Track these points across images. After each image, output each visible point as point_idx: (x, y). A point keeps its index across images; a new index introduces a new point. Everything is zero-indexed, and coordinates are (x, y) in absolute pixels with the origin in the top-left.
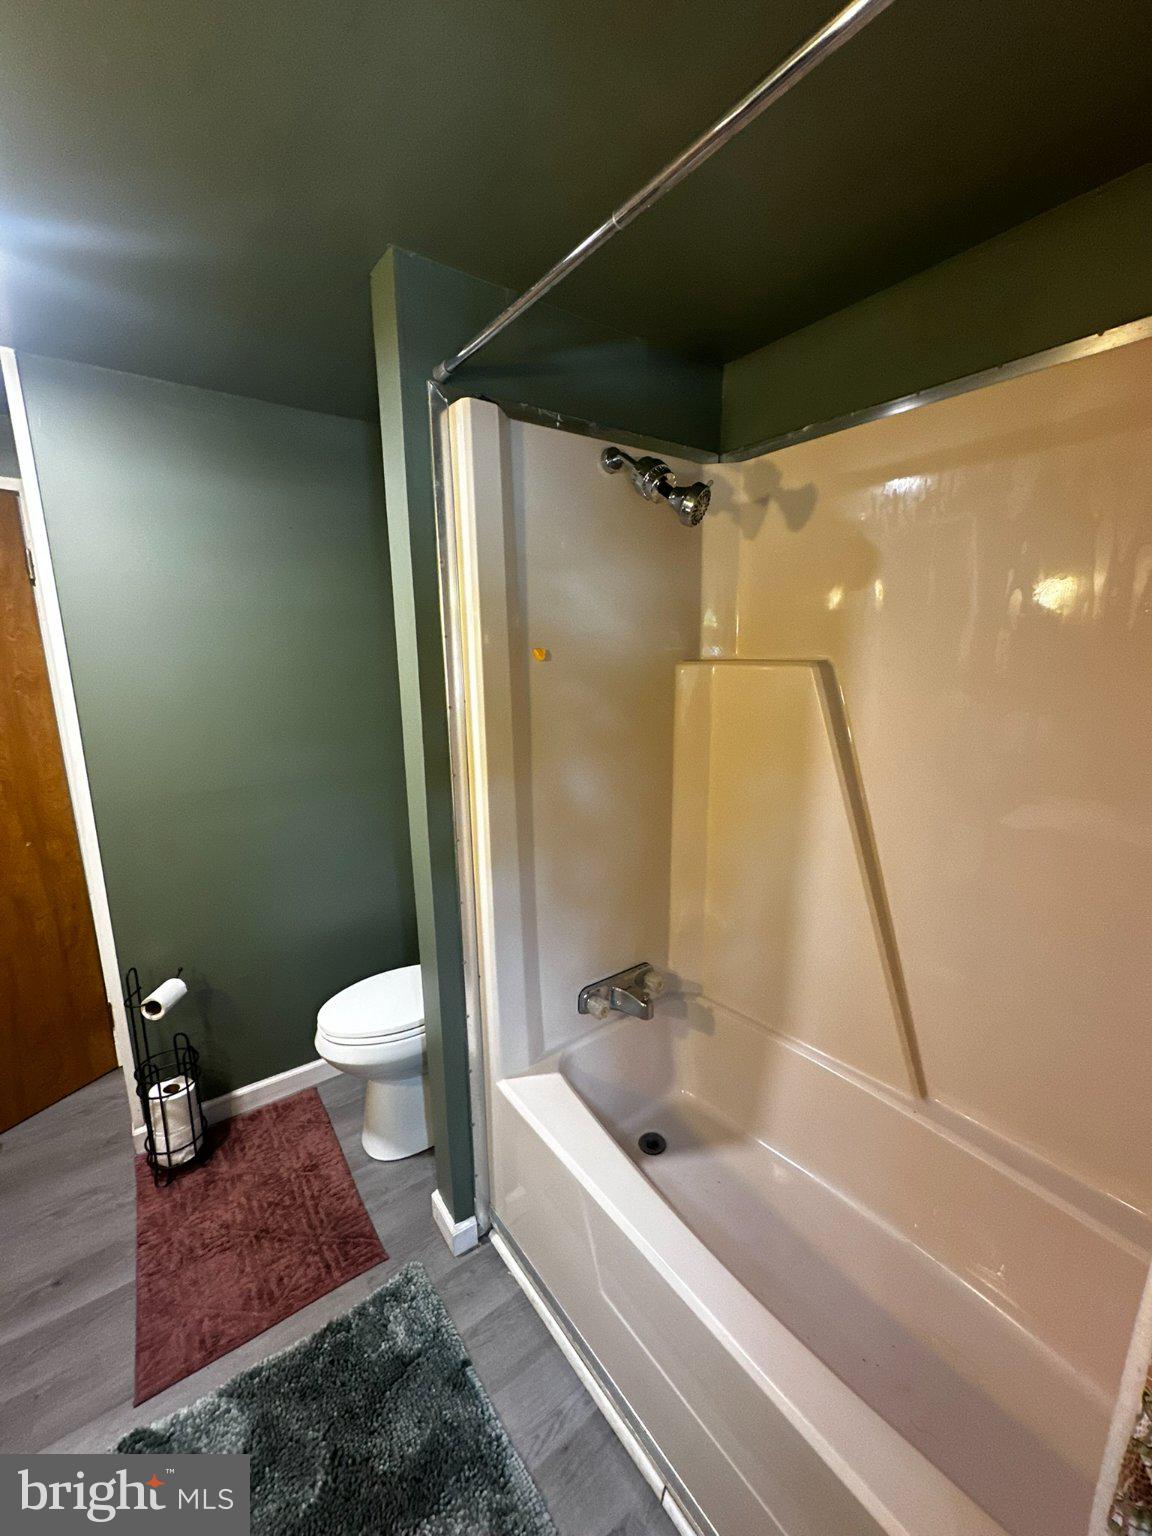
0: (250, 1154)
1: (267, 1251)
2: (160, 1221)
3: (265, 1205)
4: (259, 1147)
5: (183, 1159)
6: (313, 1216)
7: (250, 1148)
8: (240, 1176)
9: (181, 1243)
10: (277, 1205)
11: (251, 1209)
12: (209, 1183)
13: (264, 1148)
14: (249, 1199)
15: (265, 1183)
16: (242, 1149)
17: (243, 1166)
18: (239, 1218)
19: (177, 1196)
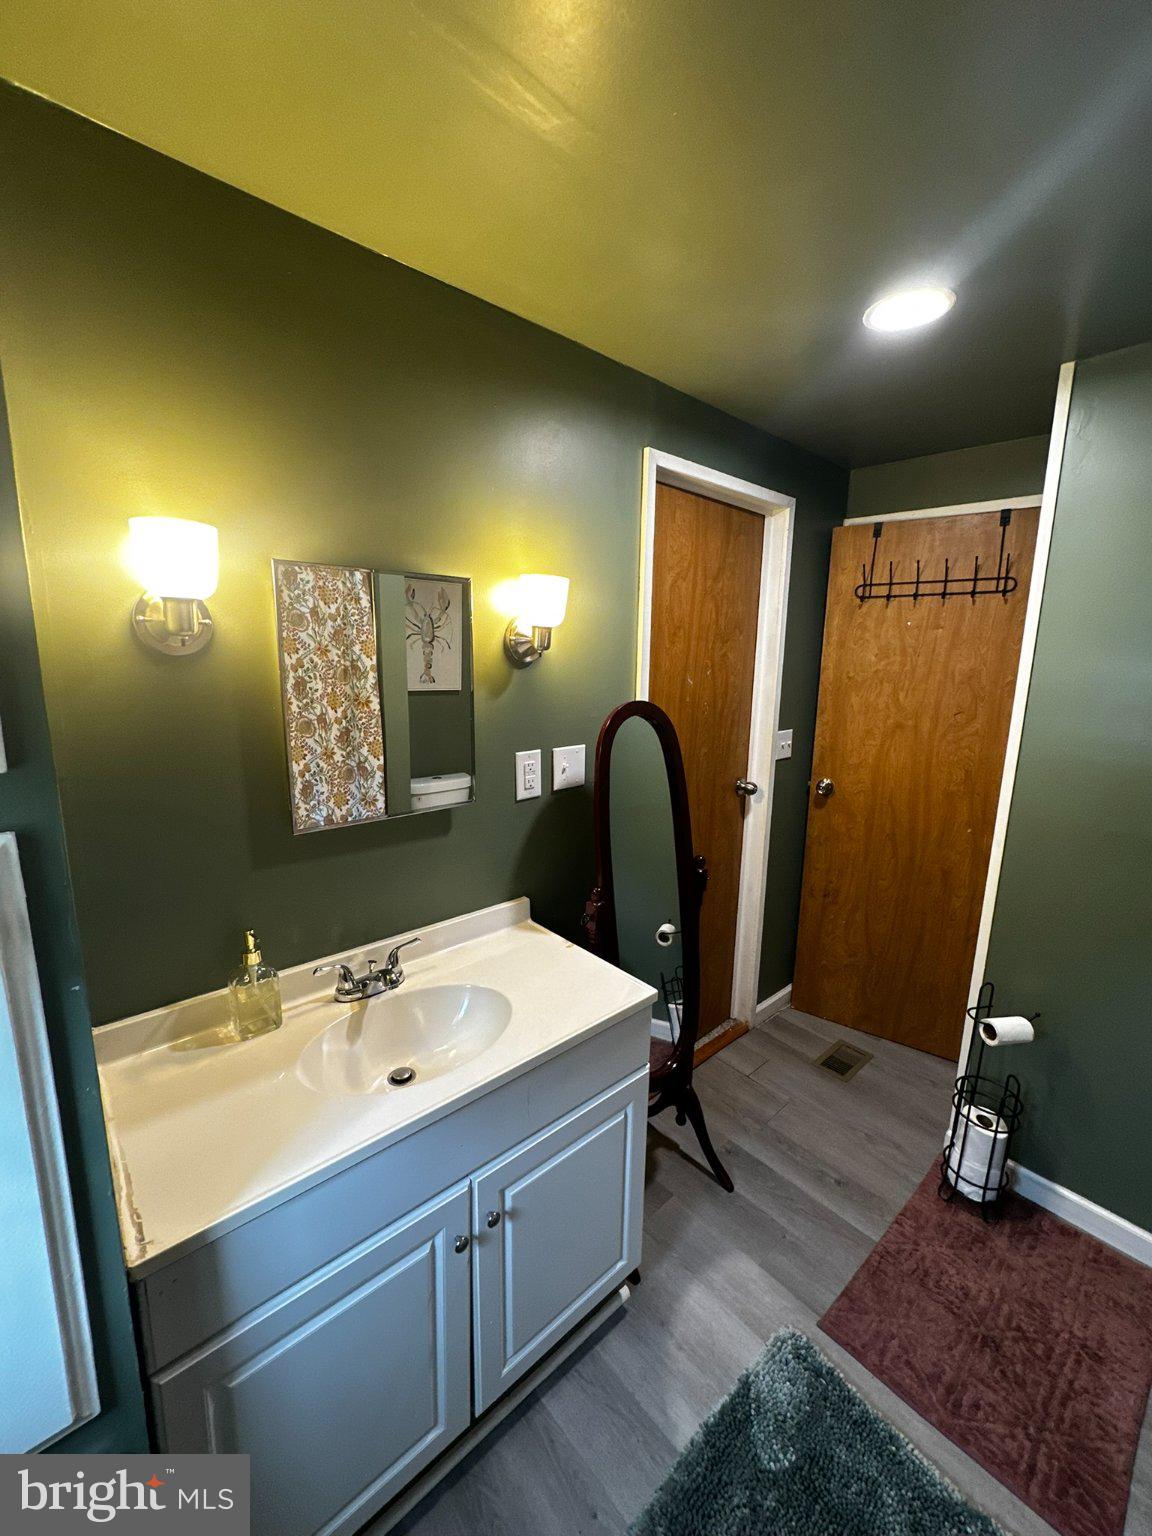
0: (1035, 1261)
1: (984, 1364)
2: (922, 1222)
3: (1014, 1325)
4: (1049, 1264)
5: (970, 1193)
6: (1055, 1403)
7: (1041, 1255)
8: (1010, 1269)
9: (923, 1258)
10: (1027, 1339)
11: (998, 1308)
12: (980, 1240)
13: (1054, 1271)
14: (1002, 1299)
15: (1030, 1305)
16: (1032, 1248)
17: (1018, 1261)
18: (982, 1302)
19: (948, 1217)
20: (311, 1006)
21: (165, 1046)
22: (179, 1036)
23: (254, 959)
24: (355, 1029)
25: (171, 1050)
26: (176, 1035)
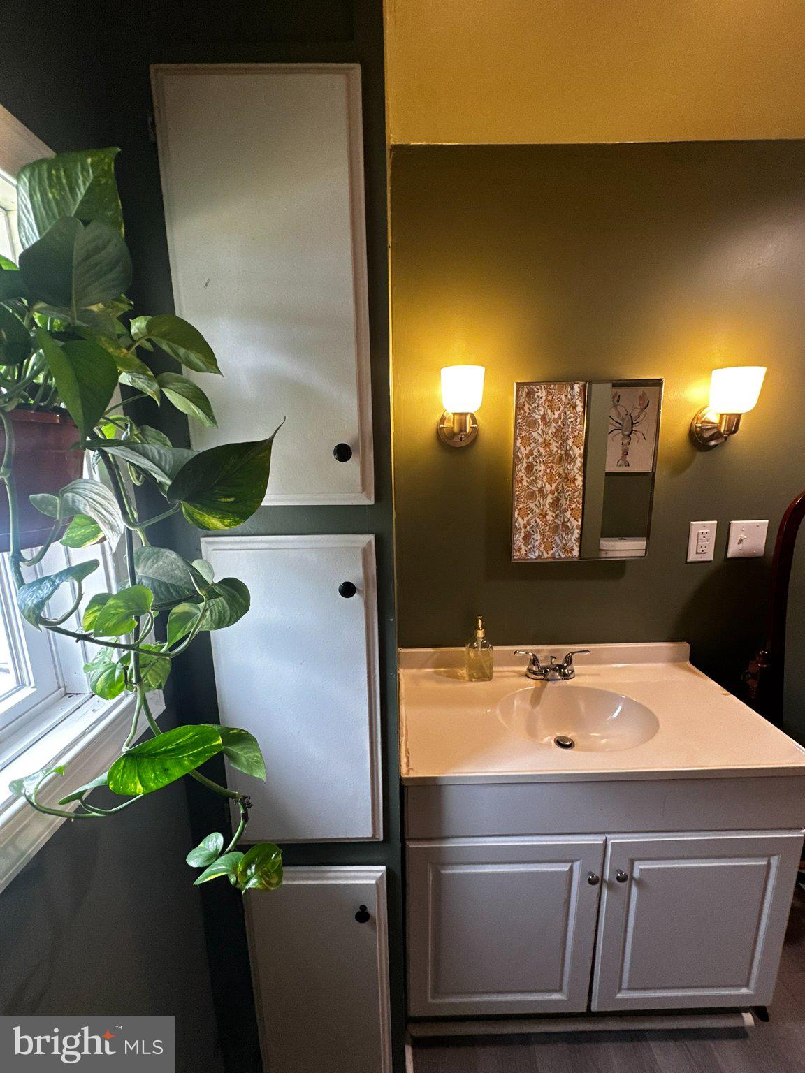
20: (510, 674)
22: (440, 667)
23: (481, 634)
24: (536, 698)
25: (435, 672)
26: (437, 665)
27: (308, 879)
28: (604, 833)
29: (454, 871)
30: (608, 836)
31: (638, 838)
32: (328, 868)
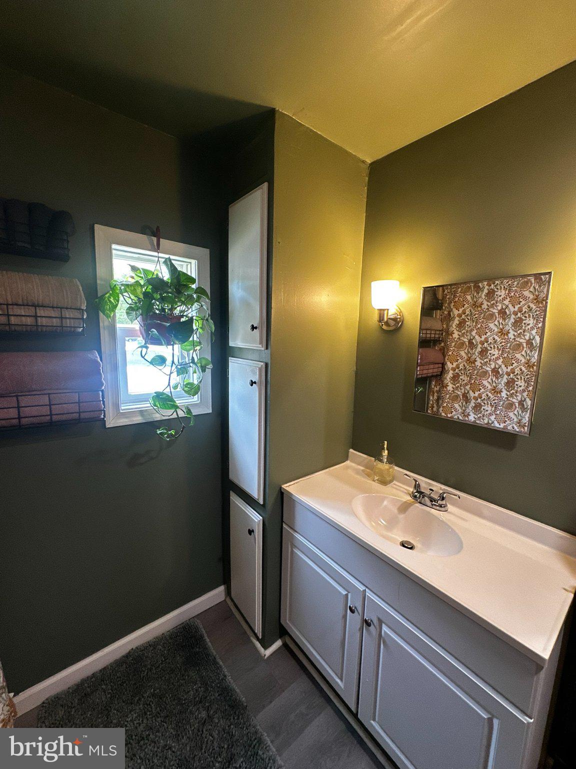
20: (404, 490)
21: (362, 468)
22: (367, 468)
23: (386, 453)
24: (404, 508)
25: (362, 470)
26: (367, 467)
27: (242, 506)
28: (367, 587)
29: (298, 553)
30: (367, 590)
31: (392, 612)
32: (249, 507)
